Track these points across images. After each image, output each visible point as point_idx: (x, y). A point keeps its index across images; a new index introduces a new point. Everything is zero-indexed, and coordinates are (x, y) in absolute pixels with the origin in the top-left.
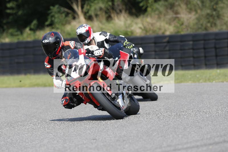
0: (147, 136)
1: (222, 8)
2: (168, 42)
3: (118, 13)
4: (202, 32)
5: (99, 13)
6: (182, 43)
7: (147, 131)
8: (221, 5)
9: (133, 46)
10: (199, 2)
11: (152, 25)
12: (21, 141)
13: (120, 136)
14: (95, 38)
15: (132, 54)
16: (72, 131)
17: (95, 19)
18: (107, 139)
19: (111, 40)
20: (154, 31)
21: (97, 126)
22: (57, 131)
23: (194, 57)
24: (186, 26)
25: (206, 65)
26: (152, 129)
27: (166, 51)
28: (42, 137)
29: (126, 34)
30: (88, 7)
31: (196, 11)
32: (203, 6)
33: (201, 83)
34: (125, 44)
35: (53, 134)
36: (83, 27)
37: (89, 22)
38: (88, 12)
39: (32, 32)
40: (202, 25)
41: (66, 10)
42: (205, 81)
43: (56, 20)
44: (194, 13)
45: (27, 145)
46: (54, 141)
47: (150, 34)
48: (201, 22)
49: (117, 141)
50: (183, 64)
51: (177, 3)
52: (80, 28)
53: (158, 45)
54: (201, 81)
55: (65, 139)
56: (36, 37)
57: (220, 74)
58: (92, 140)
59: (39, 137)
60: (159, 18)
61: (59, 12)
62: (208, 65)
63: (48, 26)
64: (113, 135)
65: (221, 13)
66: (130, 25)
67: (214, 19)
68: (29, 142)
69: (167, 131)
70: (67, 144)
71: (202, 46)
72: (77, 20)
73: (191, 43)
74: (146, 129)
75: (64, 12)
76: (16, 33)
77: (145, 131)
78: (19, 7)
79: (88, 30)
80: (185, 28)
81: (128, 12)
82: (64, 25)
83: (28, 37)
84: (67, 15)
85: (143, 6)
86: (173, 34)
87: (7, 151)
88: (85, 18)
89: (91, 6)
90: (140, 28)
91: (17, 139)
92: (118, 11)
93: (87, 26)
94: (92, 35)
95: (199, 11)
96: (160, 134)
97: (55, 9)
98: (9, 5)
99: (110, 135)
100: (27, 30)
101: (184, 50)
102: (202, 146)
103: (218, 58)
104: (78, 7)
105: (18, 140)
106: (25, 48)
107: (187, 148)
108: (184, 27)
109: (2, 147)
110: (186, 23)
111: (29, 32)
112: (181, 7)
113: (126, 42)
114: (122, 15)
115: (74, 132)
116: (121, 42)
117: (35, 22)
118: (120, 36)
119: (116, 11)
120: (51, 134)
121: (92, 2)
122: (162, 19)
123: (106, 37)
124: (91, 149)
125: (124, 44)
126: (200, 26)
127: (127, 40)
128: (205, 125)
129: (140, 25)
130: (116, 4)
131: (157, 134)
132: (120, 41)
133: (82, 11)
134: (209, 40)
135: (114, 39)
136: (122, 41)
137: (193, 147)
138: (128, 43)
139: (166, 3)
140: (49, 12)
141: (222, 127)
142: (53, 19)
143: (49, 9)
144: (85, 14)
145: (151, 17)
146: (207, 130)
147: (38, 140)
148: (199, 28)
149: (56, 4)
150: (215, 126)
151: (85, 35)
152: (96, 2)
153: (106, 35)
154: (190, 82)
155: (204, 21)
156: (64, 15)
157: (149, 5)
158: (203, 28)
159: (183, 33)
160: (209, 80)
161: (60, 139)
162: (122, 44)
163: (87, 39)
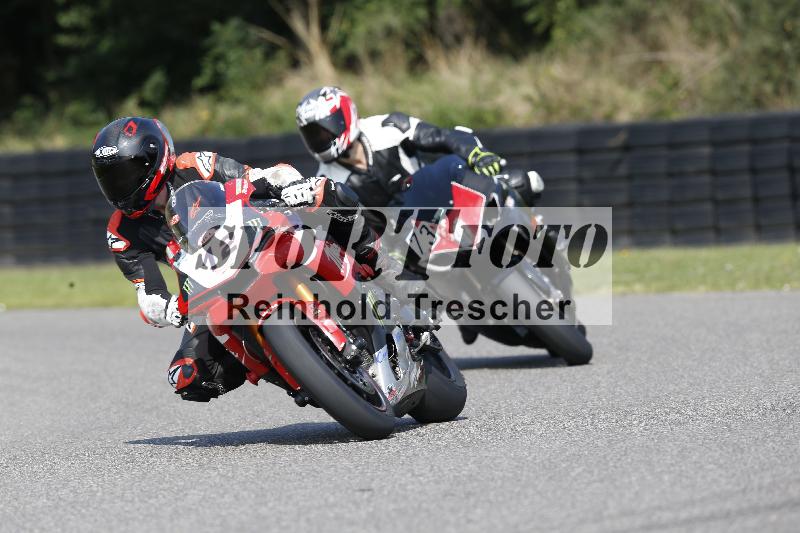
0: (550, 478)
2: (626, 148)
3: (447, 48)
5: (383, 46)
6: (674, 153)
7: (549, 460)
9: (501, 167)
10: (734, 10)
11: (569, 87)
12: (107, 497)
13: (455, 477)
14: (364, 139)
15: (495, 196)
17: (368, 68)
18: (409, 487)
19: (423, 142)
20: (576, 111)
23: (716, 202)
24: (690, 93)
25: (758, 228)
27: (619, 178)
28: (182, 483)
29: (476, 120)
30: (345, 26)
31: (723, 39)
32: (747, 20)
33: (742, 291)
34: (473, 160)
36: (321, 98)
37: (349, 78)
38: (343, 43)
40: (744, 88)
41: (267, 35)
42: (756, 286)
43: (232, 72)
44: (715, 47)
46: (222, 496)
47: (562, 120)
48: (741, 78)
49: (446, 495)
50: (679, 225)
51: (656, 13)
52: (309, 103)
53: (588, 157)
54: (741, 285)
55: (262, 488)
58: (358, 494)
59: (172, 483)
60: (594, 63)
61: (243, 43)
62: (767, 229)
63: (205, 90)
64: (430, 475)
66: (493, 90)
67: (785, 66)
68: (136, 499)
69: (619, 460)
70: (270, 505)
71: (744, 163)
72: (305, 72)
73: (706, 151)
74: (546, 453)
75: (259, 43)
76: (92, 118)
77: (543, 461)
78: (100, 24)
79: (338, 106)
80: (684, 100)
81: (483, 41)
82: (258, 88)
84: (271, 51)
85: (535, 24)
87: (59, 530)
88: (335, 64)
89: (353, 22)
90: (528, 99)
91: (95, 489)
92: (449, 39)
93: (335, 93)
94: (352, 127)
95: (733, 40)
96: (596, 472)
97: (227, 32)
98: (66, 19)
99: (421, 476)
100: (131, 105)
102: (741, 513)
104: (307, 24)
105: (98, 491)
108: (680, 94)
109: (41, 516)
110: (687, 82)
111: (137, 111)
113: (476, 150)
114: (462, 52)
115: (294, 465)
116: (458, 149)
117: (157, 78)
118: (458, 128)
119: (441, 39)
121: (358, 8)
122: (605, 67)
123: (404, 131)
124: (352, 523)
125: (471, 159)
126: (737, 93)
127: (480, 145)
129: (528, 89)
130: (442, 13)
131: (584, 470)
132: (455, 146)
133: (324, 40)
134: (769, 140)
135: (433, 139)
136: (463, 149)
137: (712, 517)
138: (483, 154)
139: (619, 12)
140: (207, 42)
142: (221, 66)
143: (206, 32)
144: (334, 49)
145: (566, 60)
146: (762, 458)
147: (165, 493)
148: (735, 100)
149: (233, 14)
151: (327, 126)
152: (372, 7)
153: (405, 126)
154: (702, 289)
155: (751, 76)
156: (258, 53)
157: (557, 18)
158: (749, 98)
159: (677, 116)
160: (769, 280)
161: (245, 489)
162: (460, 156)
163: (337, 140)
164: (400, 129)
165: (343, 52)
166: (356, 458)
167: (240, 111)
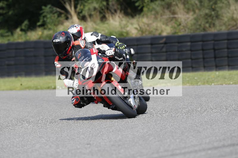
0: (144, 141)
1: (221, 8)
2: (165, 43)
3: (112, 13)
4: (200, 32)
5: (93, 13)
6: (180, 45)
7: (143, 135)
8: (220, 5)
9: (125, 47)
10: (197, 2)
11: (148, 25)
12: (12, 146)
13: (115, 140)
14: (86, 39)
16: (65, 136)
17: (89, 19)
18: (102, 143)
19: (102, 40)
20: (150, 32)
21: (91, 131)
22: (49, 136)
23: (192, 59)
24: (184, 26)
25: (204, 67)
26: (148, 133)
27: (163, 52)
28: (34, 142)
30: (82, 7)
31: (195, 12)
32: (201, 5)
33: (200, 85)
34: (117, 45)
35: (46, 139)
36: (75, 27)
37: (83, 23)
38: (81, 12)
39: (23, 33)
40: (200, 25)
41: (58, 10)
42: (204, 84)
43: (48, 21)
44: (191, 13)
45: (18, 151)
46: (46, 146)
47: (146, 35)
48: (199, 23)
49: (112, 145)
51: (174, 3)
52: (71, 29)
53: (154, 46)
54: (199, 83)
55: (58, 144)
56: (28, 38)
57: (219, 76)
58: (86, 145)
59: (31, 142)
60: (156, 18)
61: (51, 12)
62: (207, 67)
63: (40, 26)
64: (108, 140)
65: (220, 13)
66: (126, 26)
67: (212, 19)
68: (20, 147)
69: (164, 135)
70: (60, 148)
71: (200, 48)
72: (70, 21)
73: (189, 44)
74: (142, 133)
75: (56, 12)
76: (7, 34)
77: (141, 136)
78: (9, 6)
80: (182, 29)
81: (123, 12)
82: (56, 25)
83: (18, 38)
84: (60, 15)
85: (139, 6)
86: (170, 34)
88: (79, 19)
89: (84, 6)
90: (136, 28)
91: (8, 144)
92: (113, 11)
93: (78, 26)
94: (83, 35)
95: (197, 11)
96: (157, 139)
97: (47, 9)
99: (105, 140)
100: (18, 30)
101: (182, 51)
102: (200, 151)
103: (217, 59)
104: (71, 7)
106: (16, 49)
107: (185, 154)
108: (181, 27)
110: (183, 24)
111: (20, 33)
112: (178, 7)
113: (118, 42)
114: (117, 15)
115: (67, 137)
116: (113, 42)
117: (26, 22)
119: (110, 11)
120: (43, 139)
121: (86, 2)
122: (159, 19)
124: (84, 154)
125: (116, 45)
126: (198, 27)
127: (118, 41)
128: (204, 129)
129: (136, 26)
130: (110, 3)
131: (153, 138)
132: (112, 41)
133: (76, 12)
135: (105, 39)
136: (114, 42)
137: (191, 152)
138: (120, 44)
139: (163, 3)
140: (41, 12)
141: (221, 131)
142: (45, 19)
143: (41, 9)
144: (78, 14)
145: (147, 17)
146: (206, 134)
147: (29, 145)
148: (197, 29)
149: (49, 4)
150: (214, 130)
151: (76, 35)
152: (90, 2)
154: (188, 84)
155: (202, 22)
156: (56, 15)
157: (145, 5)
158: (201, 29)
159: (180, 34)
160: (208, 82)
161: (53, 144)
162: (113, 44)
163: (79, 39)
164: (96, 36)
165: (81, 15)
166: (86, 135)
167: (51, 32)
